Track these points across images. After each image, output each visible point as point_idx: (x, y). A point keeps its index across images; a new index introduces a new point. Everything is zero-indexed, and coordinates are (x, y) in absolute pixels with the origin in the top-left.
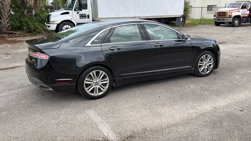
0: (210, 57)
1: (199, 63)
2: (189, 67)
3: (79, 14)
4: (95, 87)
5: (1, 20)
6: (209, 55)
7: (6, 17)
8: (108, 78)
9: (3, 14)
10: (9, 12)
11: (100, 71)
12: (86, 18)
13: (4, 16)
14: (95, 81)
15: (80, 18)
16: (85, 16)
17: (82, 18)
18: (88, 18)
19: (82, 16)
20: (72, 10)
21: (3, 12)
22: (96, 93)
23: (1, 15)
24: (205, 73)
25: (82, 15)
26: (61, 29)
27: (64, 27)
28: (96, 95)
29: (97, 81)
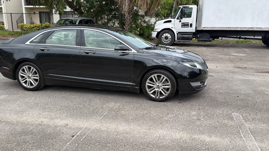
0: (165, 78)
1: (147, 82)
2: (131, 84)
3: (181, 22)
4: (28, 80)
5: (124, 26)
6: (163, 76)
7: (128, 24)
8: (38, 75)
9: (126, 21)
10: (130, 19)
11: (31, 67)
12: (188, 27)
13: (126, 23)
14: (28, 75)
15: (182, 27)
16: (188, 25)
17: (183, 26)
18: (190, 27)
19: (184, 25)
20: (175, 18)
21: (126, 19)
22: (28, 85)
23: (125, 22)
24: (157, 97)
25: (184, 23)
26: (161, 37)
27: (164, 36)
28: (28, 87)
29: (30, 75)
